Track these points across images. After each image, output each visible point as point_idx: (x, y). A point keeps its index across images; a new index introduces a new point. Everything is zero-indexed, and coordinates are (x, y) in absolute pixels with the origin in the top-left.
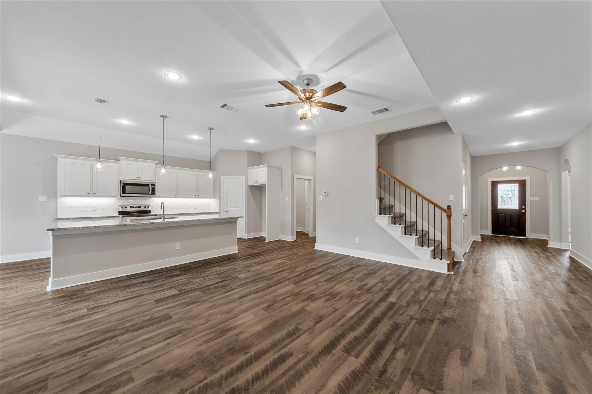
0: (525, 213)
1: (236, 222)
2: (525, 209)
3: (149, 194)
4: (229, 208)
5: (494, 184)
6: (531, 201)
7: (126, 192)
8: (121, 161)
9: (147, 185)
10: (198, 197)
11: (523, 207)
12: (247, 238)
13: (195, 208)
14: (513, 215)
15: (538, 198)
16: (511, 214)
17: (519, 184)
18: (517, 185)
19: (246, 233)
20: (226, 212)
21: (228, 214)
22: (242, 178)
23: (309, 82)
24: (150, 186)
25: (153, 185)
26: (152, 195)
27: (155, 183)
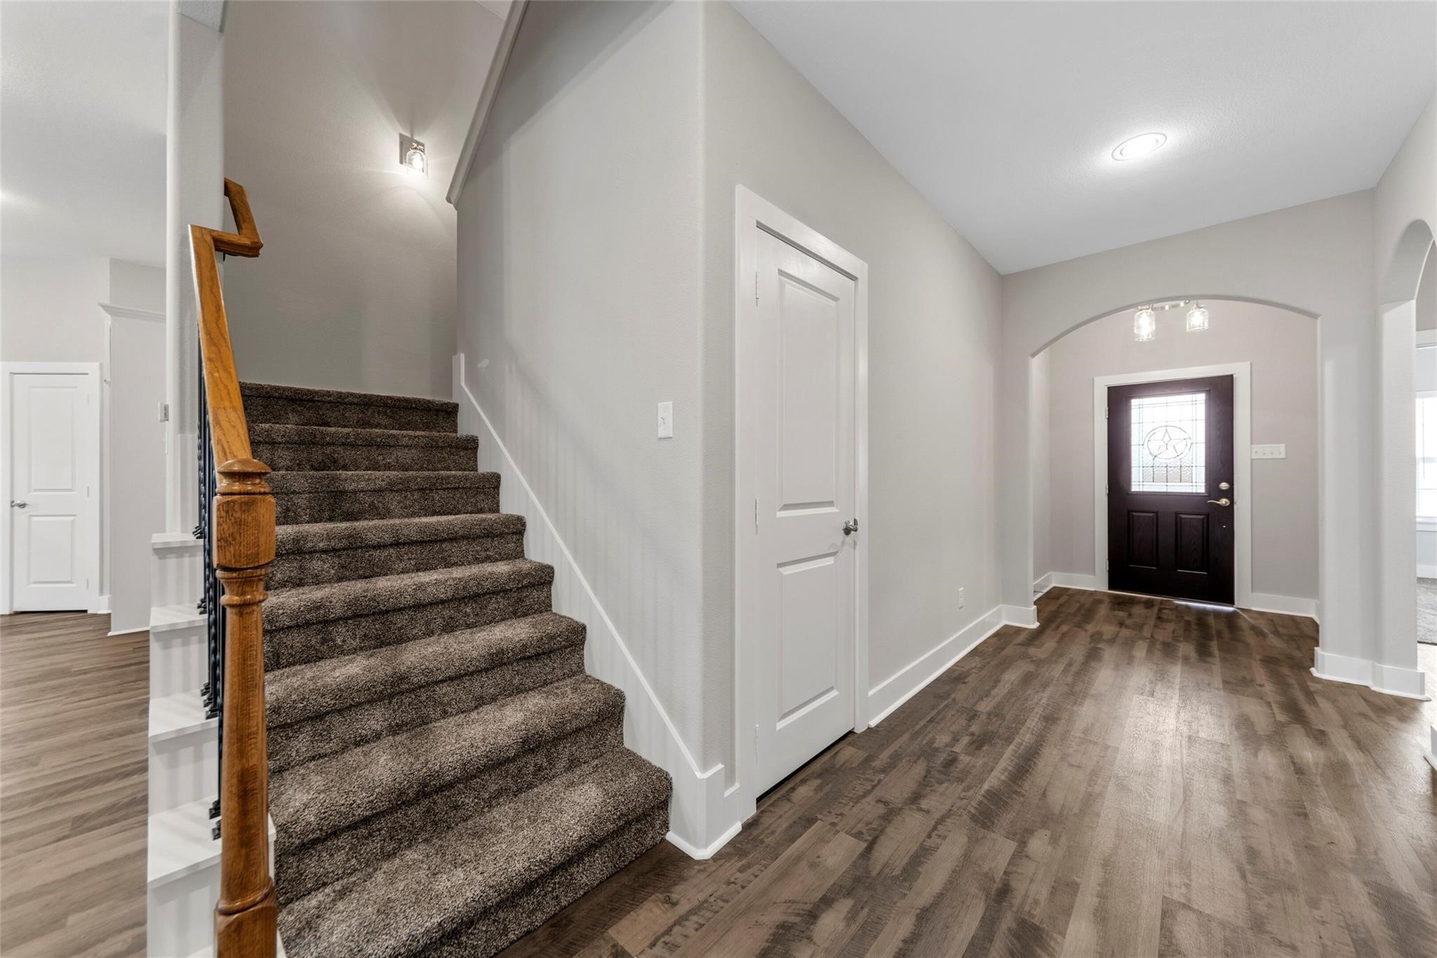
0: (1230, 510)
2: (1229, 494)
5: (1119, 399)
6: (1252, 460)
11: (1224, 486)
12: (104, 612)
14: (1183, 516)
15: (1279, 451)
16: (1177, 514)
17: (1208, 392)
18: (1202, 397)
19: (101, 592)
20: (23, 506)
21: (32, 514)
22: (86, 372)
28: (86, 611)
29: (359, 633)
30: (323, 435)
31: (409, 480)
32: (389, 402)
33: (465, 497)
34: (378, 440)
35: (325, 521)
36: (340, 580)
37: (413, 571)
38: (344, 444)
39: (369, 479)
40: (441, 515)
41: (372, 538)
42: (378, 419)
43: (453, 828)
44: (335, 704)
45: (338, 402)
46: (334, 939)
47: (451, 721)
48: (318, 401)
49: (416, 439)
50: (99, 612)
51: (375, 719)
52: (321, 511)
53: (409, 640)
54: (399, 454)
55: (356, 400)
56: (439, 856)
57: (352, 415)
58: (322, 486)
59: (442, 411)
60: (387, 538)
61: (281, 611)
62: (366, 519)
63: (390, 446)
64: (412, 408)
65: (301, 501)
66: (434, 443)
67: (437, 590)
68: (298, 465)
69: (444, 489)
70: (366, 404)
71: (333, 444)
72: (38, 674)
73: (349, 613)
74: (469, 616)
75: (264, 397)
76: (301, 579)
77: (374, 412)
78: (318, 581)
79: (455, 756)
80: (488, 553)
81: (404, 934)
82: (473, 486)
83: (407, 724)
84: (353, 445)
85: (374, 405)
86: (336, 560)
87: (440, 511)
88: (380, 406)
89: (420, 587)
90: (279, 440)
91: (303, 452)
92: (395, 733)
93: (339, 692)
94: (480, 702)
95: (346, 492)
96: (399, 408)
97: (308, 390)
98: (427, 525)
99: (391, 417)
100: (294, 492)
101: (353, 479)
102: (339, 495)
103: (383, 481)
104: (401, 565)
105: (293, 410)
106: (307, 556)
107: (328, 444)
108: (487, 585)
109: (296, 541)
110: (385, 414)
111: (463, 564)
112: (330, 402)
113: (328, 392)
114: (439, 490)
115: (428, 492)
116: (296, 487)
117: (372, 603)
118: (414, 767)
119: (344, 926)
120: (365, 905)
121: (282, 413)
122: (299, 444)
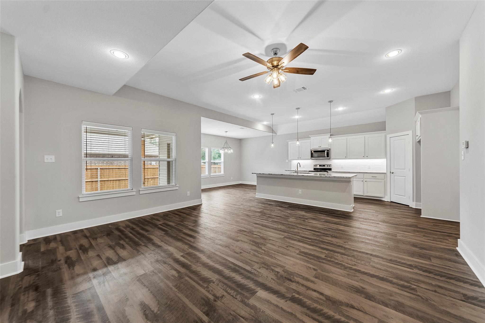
1: (349, 182)
3: (325, 157)
4: (396, 169)
7: (313, 157)
8: (311, 138)
9: (324, 151)
10: (367, 157)
12: (414, 207)
13: (370, 168)
19: (413, 201)
20: (393, 173)
21: (395, 175)
22: (408, 134)
23: (276, 51)
24: (326, 151)
25: (328, 151)
26: (328, 158)
27: (330, 149)
28: (409, 206)
50: (413, 207)
72: (409, 224)
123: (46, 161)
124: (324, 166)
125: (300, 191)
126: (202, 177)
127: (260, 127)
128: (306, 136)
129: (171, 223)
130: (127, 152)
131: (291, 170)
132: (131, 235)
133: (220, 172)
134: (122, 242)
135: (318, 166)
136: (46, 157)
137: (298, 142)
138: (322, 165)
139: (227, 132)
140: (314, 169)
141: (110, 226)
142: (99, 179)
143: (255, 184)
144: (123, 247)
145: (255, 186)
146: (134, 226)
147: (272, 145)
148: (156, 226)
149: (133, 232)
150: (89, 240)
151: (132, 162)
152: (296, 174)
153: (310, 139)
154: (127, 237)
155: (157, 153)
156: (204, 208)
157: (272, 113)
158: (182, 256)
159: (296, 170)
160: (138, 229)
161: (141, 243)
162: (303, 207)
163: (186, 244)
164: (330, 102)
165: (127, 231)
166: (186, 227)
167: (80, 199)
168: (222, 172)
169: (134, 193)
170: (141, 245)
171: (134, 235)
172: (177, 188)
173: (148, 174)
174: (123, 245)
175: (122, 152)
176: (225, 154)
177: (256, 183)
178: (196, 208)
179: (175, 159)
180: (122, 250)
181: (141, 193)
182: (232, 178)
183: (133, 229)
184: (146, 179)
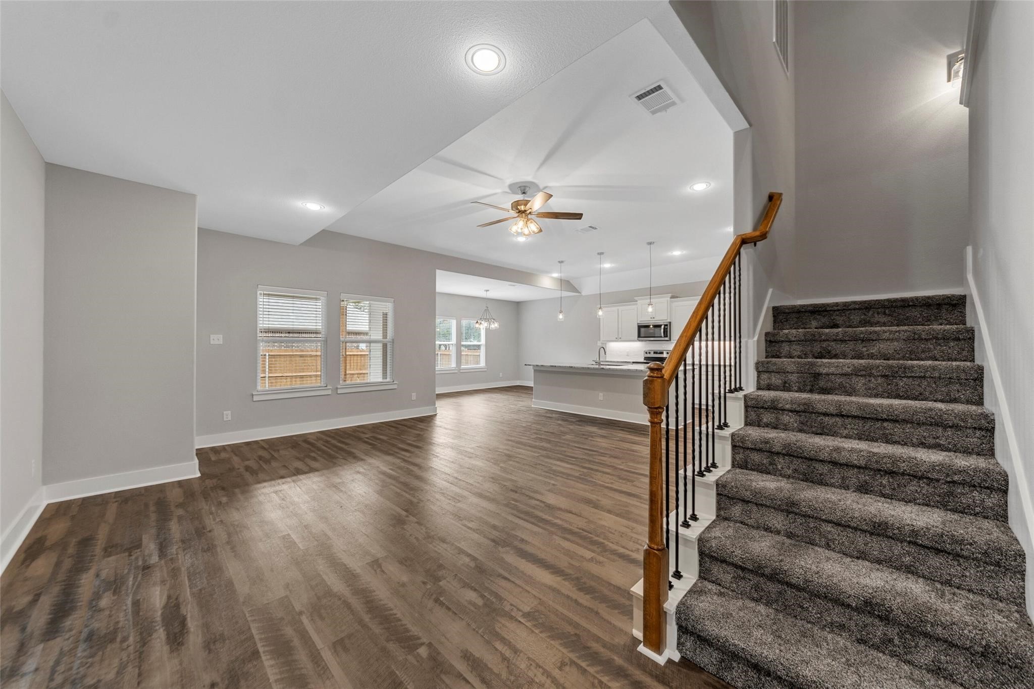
3: (662, 337)
7: (642, 336)
8: (639, 301)
9: (659, 326)
23: (524, 190)
24: (663, 327)
25: (667, 325)
26: (666, 339)
27: (670, 323)
29: (792, 467)
30: (820, 335)
31: (871, 368)
32: (886, 304)
33: (934, 386)
34: (862, 336)
35: (807, 392)
36: (800, 431)
37: (855, 439)
38: (835, 340)
39: (837, 366)
40: (905, 399)
41: (821, 408)
42: (877, 318)
43: (797, 619)
44: (752, 499)
45: (844, 309)
46: (700, 605)
47: (828, 553)
48: (830, 311)
49: (897, 334)
51: (777, 521)
52: (805, 385)
53: (826, 485)
54: (883, 346)
55: (857, 307)
56: (772, 621)
57: (856, 318)
58: (805, 369)
59: (945, 304)
60: (832, 410)
61: (747, 439)
62: (836, 394)
63: (873, 340)
64: (909, 306)
65: (793, 378)
66: (916, 336)
67: (850, 456)
68: (805, 354)
69: (908, 377)
70: (866, 308)
71: (827, 340)
73: (784, 451)
74: (884, 487)
75: (797, 312)
76: (777, 425)
77: (874, 313)
78: (786, 428)
79: (801, 570)
80: (937, 441)
81: (723, 633)
82: (942, 376)
83: (798, 537)
84: (842, 341)
85: (874, 308)
86: (798, 418)
87: (903, 396)
88: (879, 308)
89: (838, 450)
90: (793, 339)
91: (808, 346)
92: (789, 537)
93: (757, 493)
94: (862, 556)
95: (821, 374)
96: (896, 307)
97: (823, 304)
98: (867, 405)
99: (889, 315)
100: (788, 372)
101: (826, 365)
102: (817, 376)
103: (848, 367)
104: (845, 431)
105: (814, 319)
106: (780, 412)
107: (824, 340)
108: (903, 466)
109: (773, 401)
110: (885, 313)
111: (906, 444)
112: (838, 310)
113: (837, 303)
114: (903, 377)
115: (891, 378)
116: (789, 369)
117: (798, 450)
118: (772, 558)
119: (707, 604)
120: (722, 606)
121: (808, 321)
122: (806, 341)
123: (212, 342)
124: (662, 353)
125: (601, 396)
126: (437, 373)
127: (548, 282)
128: (627, 298)
129: (381, 437)
130: (319, 326)
131: (607, 360)
132: (325, 448)
133: (478, 362)
134: (313, 454)
135: (652, 353)
136: (212, 337)
137: (600, 310)
138: (658, 352)
139: (488, 291)
140: (646, 358)
141: (295, 438)
142: (267, 373)
143: (531, 384)
144: (315, 459)
145: (532, 387)
146: (329, 439)
147: (561, 316)
148: (360, 439)
149: (327, 445)
150: (269, 452)
151: (326, 344)
152: (597, 366)
153: (637, 304)
154: (319, 449)
155: (365, 328)
156: (438, 421)
157: (560, 260)
158: (390, 469)
159: (598, 360)
160: (334, 442)
161: (338, 455)
162: (601, 422)
163: (399, 458)
164: (650, 244)
165: (319, 444)
166: (403, 442)
167: (254, 397)
168: (482, 364)
169: (329, 392)
170: (338, 458)
171: (329, 448)
172: (395, 387)
173: (352, 367)
174: (314, 457)
175: (311, 326)
176: (488, 330)
177: (533, 382)
178: (428, 421)
179: (393, 340)
180: (313, 462)
181: (339, 391)
182: (501, 374)
183: (327, 442)
184: (348, 376)
